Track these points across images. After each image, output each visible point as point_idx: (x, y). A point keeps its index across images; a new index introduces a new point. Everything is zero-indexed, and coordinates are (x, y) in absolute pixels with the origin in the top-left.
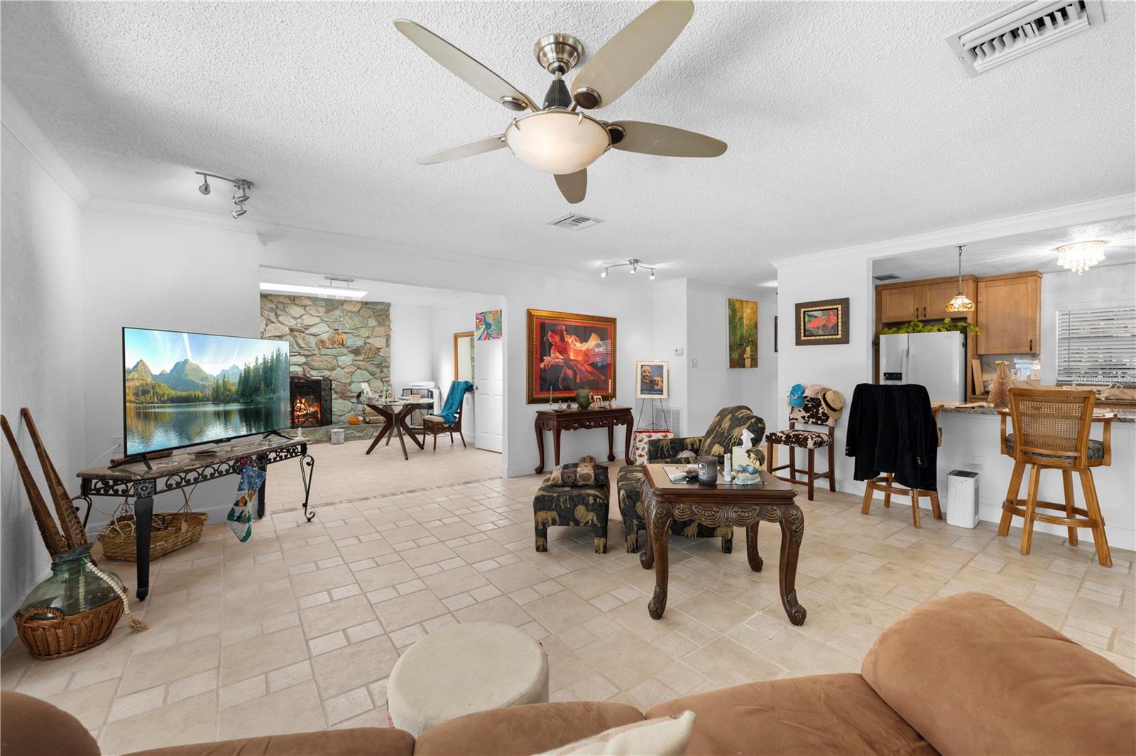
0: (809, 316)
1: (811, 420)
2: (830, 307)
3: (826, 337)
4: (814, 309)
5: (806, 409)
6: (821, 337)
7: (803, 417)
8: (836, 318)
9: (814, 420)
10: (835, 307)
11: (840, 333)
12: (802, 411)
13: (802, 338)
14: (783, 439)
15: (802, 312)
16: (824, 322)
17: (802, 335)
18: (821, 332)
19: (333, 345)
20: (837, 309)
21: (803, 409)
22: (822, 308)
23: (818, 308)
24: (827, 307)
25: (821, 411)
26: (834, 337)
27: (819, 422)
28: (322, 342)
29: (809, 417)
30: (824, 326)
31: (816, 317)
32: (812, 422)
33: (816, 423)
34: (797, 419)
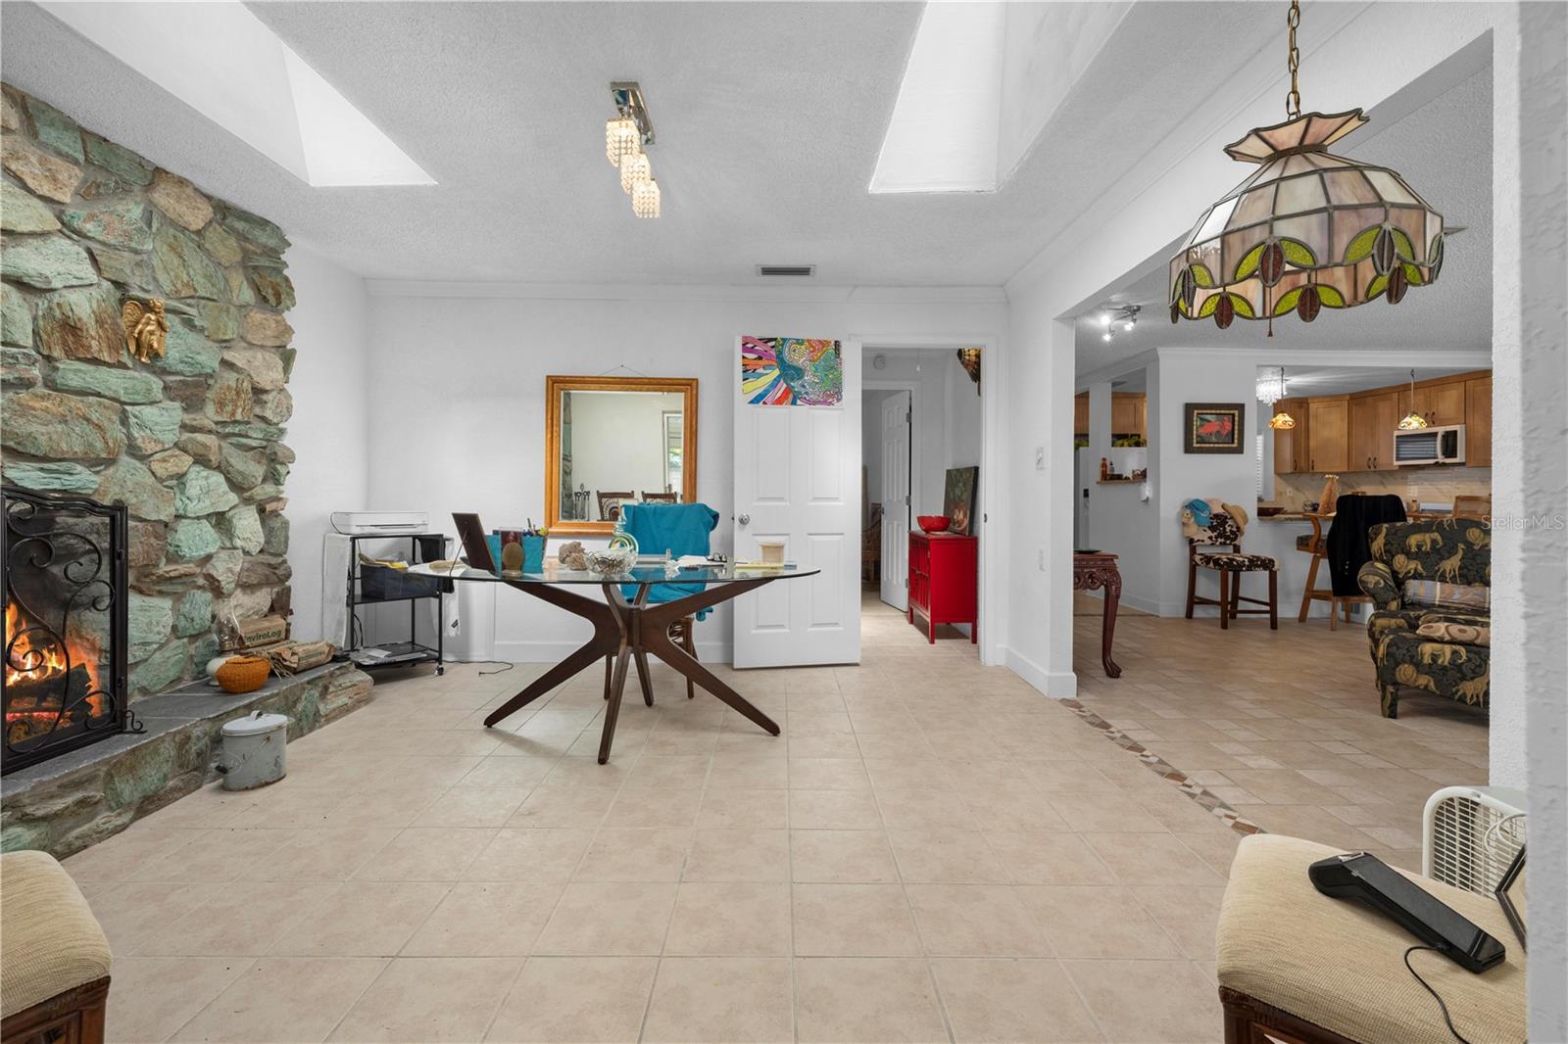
0: (1201, 419)
1: (1220, 540)
2: (1227, 412)
3: (1221, 445)
4: (1209, 412)
5: (1212, 528)
6: (1217, 445)
7: (1211, 538)
8: (1231, 425)
9: (1223, 540)
10: (1232, 412)
11: (1236, 441)
12: (1208, 531)
13: (1195, 445)
14: (1247, 563)
15: (1195, 414)
16: (1217, 428)
17: (1195, 441)
18: (1214, 439)
19: (114, 348)
20: (1233, 415)
21: (1209, 528)
22: (1218, 412)
23: (1214, 412)
24: (1223, 412)
25: (1228, 529)
26: (1230, 445)
27: (1228, 542)
28: (70, 328)
29: (1216, 537)
30: (1218, 432)
31: (1209, 421)
32: (1221, 543)
33: (1224, 544)
34: (1203, 541)
